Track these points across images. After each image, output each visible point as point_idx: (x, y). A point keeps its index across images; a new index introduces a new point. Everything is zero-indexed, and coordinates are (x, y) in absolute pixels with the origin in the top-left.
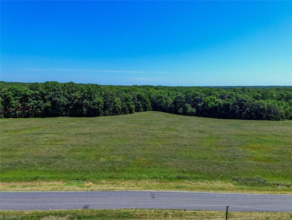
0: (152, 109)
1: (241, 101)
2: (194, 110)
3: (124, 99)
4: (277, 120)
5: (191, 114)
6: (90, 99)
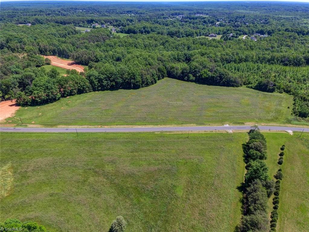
0: (167, 76)
1: (221, 75)
2: (194, 78)
3: (152, 75)
4: (237, 87)
5: (192, 81)
6: (134, 79)
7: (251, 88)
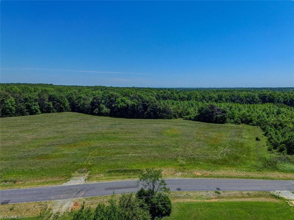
2: (108, 111)
3: (22, 100)
4: (169, 119)
7: (190, 119)
